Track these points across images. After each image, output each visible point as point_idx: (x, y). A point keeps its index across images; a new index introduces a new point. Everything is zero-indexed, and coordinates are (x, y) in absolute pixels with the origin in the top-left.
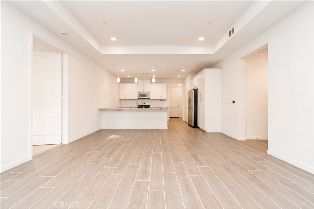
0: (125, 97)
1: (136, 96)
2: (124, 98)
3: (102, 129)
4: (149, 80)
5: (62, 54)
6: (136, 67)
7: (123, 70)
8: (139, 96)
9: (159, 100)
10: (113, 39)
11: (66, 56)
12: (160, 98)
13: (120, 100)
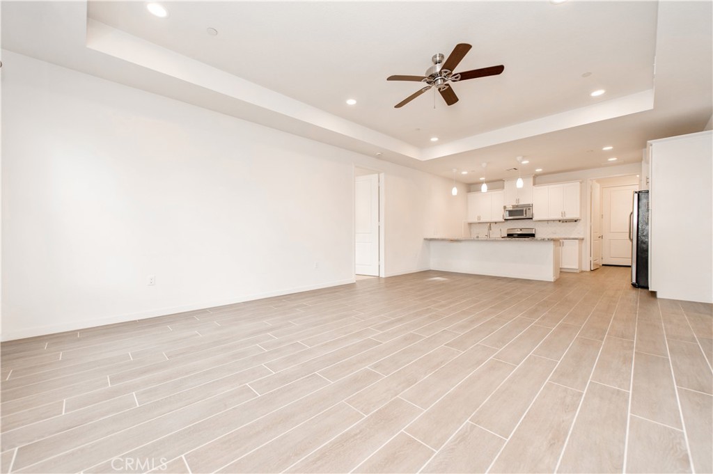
0: (479, 218)
1: (499, 215)
2: (476, 220)
3: (430, 270)
4: (532, 179)
5: (379, 174)
6: (484, 165)
7: (465, 173)
8: (510, 216)
9: (560, 221)
10: (434, 139)
11: (382, 175)
12: (560, 217)
13: (470, 224)
